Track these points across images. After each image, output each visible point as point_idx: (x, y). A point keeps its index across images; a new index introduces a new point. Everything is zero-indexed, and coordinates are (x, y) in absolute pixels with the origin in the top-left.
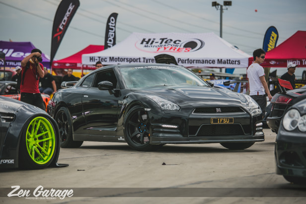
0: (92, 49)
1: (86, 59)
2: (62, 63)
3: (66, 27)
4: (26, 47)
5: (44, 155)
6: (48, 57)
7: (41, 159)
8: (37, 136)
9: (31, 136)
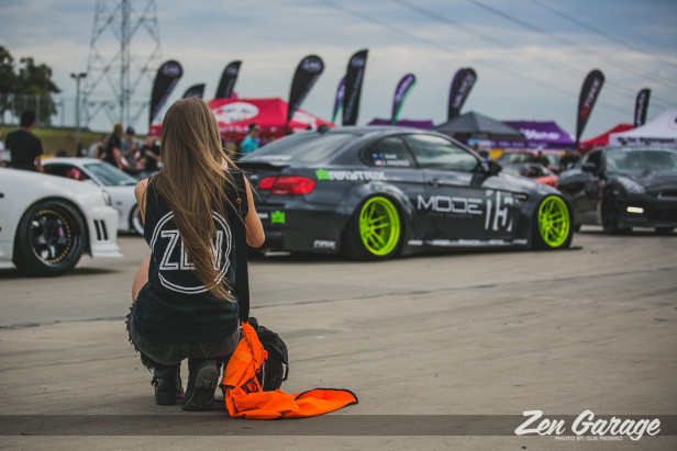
0: (622, 128)
1: (613, 139)
2: (589, 145)
3: (592, 104)
4: (550, 127)
5: (558, 236)
6: (573, 137)
7: (554, 240)
8: (551, 217)
9: (545, 216)
